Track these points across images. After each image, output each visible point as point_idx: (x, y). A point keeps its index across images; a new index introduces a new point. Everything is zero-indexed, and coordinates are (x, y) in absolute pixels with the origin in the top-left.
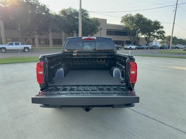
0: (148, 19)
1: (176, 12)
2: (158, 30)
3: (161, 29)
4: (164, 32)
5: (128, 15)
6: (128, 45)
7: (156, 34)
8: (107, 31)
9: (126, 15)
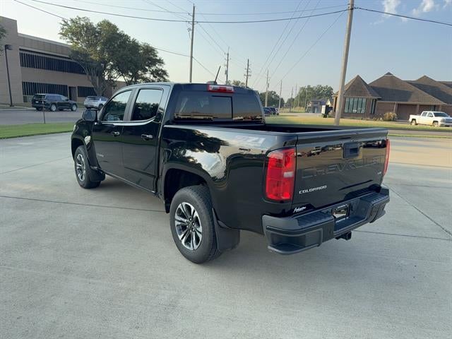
0: (131, 39)
1: (193, 33)
2: (154, 68)
3: (158, 66)
4: (164, 73)
5: (80, 18)
6: (94, 99)
7: (148, 75)
8: (21, 54)
9: (74, 17)
